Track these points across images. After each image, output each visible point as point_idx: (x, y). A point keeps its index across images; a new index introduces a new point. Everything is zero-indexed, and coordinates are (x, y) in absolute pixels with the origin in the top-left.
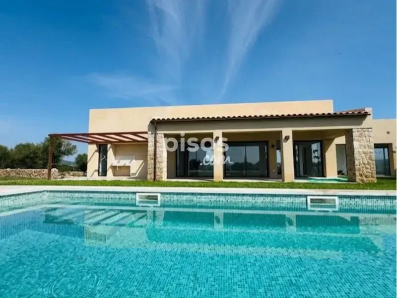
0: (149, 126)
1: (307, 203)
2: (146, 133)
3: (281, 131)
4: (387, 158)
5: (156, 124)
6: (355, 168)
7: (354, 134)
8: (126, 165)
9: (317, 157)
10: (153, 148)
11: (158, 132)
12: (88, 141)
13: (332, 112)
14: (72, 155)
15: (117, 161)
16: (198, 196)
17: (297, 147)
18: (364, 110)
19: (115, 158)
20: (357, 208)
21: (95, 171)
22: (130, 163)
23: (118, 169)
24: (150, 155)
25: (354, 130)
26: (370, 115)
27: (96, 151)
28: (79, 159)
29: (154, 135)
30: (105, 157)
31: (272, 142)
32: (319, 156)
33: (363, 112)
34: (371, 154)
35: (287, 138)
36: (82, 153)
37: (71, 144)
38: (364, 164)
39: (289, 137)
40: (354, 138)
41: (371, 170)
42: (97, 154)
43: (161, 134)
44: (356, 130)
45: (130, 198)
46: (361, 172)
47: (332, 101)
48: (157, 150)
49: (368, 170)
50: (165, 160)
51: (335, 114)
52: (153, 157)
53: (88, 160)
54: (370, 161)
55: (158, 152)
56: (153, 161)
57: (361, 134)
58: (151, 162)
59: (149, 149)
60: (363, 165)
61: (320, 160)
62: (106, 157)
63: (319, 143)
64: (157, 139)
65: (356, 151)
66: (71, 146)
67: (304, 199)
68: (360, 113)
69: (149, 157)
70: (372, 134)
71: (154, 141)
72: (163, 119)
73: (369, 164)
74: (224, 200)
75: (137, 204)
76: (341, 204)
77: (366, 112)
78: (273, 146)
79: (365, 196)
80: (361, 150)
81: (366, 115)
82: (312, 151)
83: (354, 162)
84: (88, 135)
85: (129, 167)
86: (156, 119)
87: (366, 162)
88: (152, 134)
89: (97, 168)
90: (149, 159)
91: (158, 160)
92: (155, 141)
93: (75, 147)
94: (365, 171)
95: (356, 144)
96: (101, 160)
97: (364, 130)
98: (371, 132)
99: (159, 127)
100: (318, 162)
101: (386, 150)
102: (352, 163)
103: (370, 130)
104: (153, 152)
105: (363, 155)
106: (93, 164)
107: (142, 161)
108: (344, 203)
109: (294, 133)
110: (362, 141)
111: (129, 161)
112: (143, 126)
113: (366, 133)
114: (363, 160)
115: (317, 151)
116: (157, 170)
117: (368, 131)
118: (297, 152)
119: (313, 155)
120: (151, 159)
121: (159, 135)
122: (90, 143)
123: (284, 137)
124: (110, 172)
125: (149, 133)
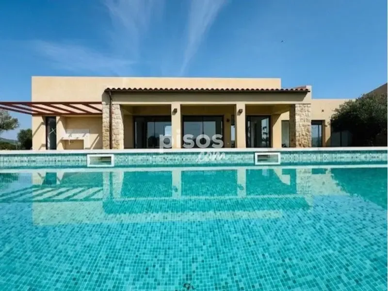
0: (103, 95)
1: (254, 158)
2: (100, 103)
3: (235, 105)
4: (320, 135)
5: (111, 94)
6: (295, 139)
7: (296, 109)
8: (79, 139)
9: (266, 134)
10: (108, 119)
11: (113, 103)
12: (33, 112)
13: (280, 88)
14: (12, 129)
15: (68, 135)
16: (154, 156)
17: (249, 123)
18: (305, 87)
19: (66, 132)
20: (295, 162)
21: (43, 145)
22: (84, 136)
23: (69, 143)
24: (105, 127)
25: (296, 105)
26: (309, 91)
27: (42, 124)
28: (22, 135)
29: (108, 106)
30: (53, 130)
31: (228, 116)
32: (268, 132)
33: (304, 89)
34: (309, 127)
35: (240, 111)
36: (25, 129)
37: (10, 118)
38: (303, 135)
39: (242, 110)
40: (296, 112)
41: (308, 141)
42: (44, 127)
43: (117, 104)
44: (298, 105)
45: (80, 160)
46: (300, 143)
47: (280, 80)
48: (113, 121)
49: (305, 141)
50: (122, 132)
51: (282, 89)
52: (109, 129)
53: (33, 134)
54: (307, 133)
55: (113, 124)
56: (108, 133)
57: (302, 109)
58: (106, 134)
59: (104, 120)
60: (302, 137)
61: (268, 136)
62: (55, 131)
63: (268, 119)
64: (113, 111)
65: (297, 124)
66: (11, 119)
67: (252, 155)
68: (302, 90)
69: (104, 128)
70: (310, 109)
71: (108, 112)
72: (119, 89)
73: (306, 134)
74: (180, 158)
75: (88, 166)
76: (282, 158)
77: (307, 90)
78: (228, 121)
79: (302, 152)
80: (301, 123)
81: (307, 91)
82: (262, 128)
83: (295, 134)
84: (30, 104)
85: (82, 141)
86: (111, 88)
87: (304, 134)
88: (107, 104)
89: (45, 143)
90: (104, 131)
91: (114, 131)
92: (111, 113)
93: (16, 121)
94: (303, 142)
95: (297, 118)
96: (49, 133)
97: (304, 105)
98: (310, 107)
99: (114, 97)
100: (267, 138)
101: (320, 126)
102: (294, 134)
103: (309, 105)
104: (109, 124)
105: (303, 127)
106: (39, 138)
107: (96, 135)
108: (285, 158)
109: (247, 107)
110: (302, 115)
111: (83, 134)
112: (97, 95)
113: (306, 108)
114: (302, 132)
115: (266, 127)
116: (113, 142)
117: (308, 107)
118: (249, 129)
119: (263, 131)
120: (106, 131)
121: (114, 106)
122: (33, 115)
123: (237, 110)
124: (60, 146)
125: (104, 103)
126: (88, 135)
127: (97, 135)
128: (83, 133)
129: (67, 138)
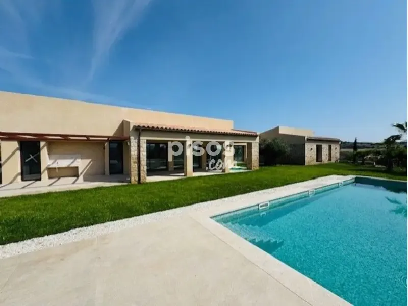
6: (252, 163)
8: (72, 166)
10: (136, 153)
11: (141, 138)
15: (52, 161)
21: (17, 175)
23: (57, 170)
25: (253, 143)
27: (17, 149)
29: (137, 140)
46: (254, 165)
47: (232, 122)
48: (141, 154)
52: (137, 161)
54: (257, 159)
56: (136, 165)
58: (134, 165)
59: (132, 153)
60: (255, 162)
64: (141, 145)
65: (253, 154)
69: (132, 160)
71: (137, 146)
72: (148, 127)
81: (258, 136)
83: (251, 160)
85: (76, 168)
86: (141, 126)
88: (135, 139)
89: (20, 171)
90: (132, 163)
91: (142, 163)
96: (26, 160)
103: (257, 143)
104: (137, 156)
105: (255, 156)
110: (255, 149)
116: (141, 172)
120: (135, 162)
124: (45, 175)
125: (132, 138)
126: (79, 160)
127: (90, 160)
128: (72, 158)
129: (55, 166)
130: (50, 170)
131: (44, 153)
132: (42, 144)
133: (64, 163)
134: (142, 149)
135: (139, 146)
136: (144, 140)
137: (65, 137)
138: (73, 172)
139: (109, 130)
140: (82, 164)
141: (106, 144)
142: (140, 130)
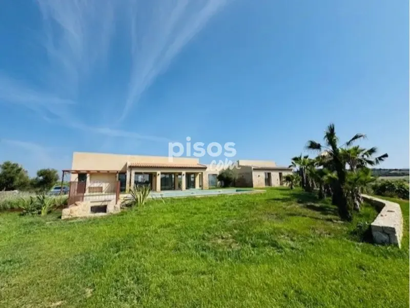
3: (182, 172)
6: (203, 185)
15: (91, 184)
25: (203, 173)
38: (206, 184)
39: (184, 174)
46: (205, 187)
62: (85, 182)
65: (204, 180)
95: (204, 177)
99: (133, 169)
124: (87, 191)
125: (127, 171)
126: (103, 184)
127: (109, 184)
128: (100, 183)
129: (92, 186)
130: (90, 188)
131: (88, 179)
132: (88, 175)
133: (96, 185)
134: (132, 177)
135: (131, 175)
136: (133, 172)
137: (98, 172)
138: (100, 190)
139: (119, 168)
140: (105, 186)
141: (117, 175)
142: (131, 168)
